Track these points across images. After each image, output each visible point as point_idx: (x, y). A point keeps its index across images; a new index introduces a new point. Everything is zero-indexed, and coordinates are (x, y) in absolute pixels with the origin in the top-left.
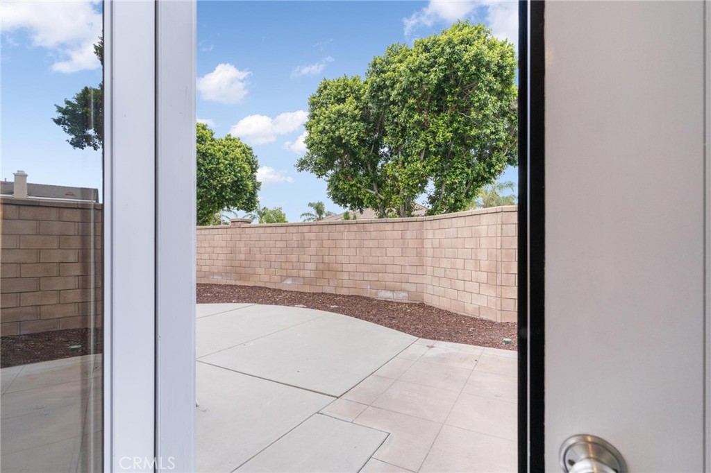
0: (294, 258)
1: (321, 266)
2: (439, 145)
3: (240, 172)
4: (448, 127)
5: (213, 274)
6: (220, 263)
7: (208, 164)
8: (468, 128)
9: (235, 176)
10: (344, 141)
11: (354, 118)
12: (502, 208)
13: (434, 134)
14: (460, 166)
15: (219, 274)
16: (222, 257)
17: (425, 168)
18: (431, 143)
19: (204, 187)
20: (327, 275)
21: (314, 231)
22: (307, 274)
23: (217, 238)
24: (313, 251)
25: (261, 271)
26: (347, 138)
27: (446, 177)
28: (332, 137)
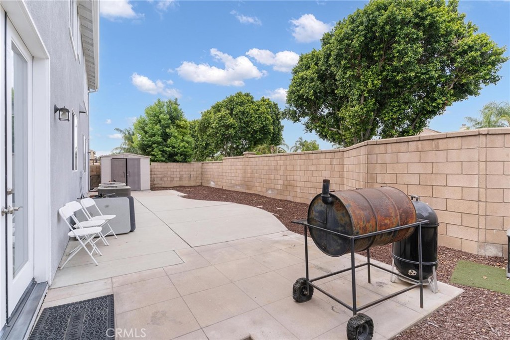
0: (272, 177)
1: (286, 183)
2: (369, 91)
3: (265, 121)
4: (378, 75)
5: (237, 185)
6: (239, 179)
7: (245, 118)
8: (395, 74)
9: (262, 124)
10: (304, 97)
11: (312, 80)
12: (368, 142)
13: (366, 83)
14: (396, 104)
15: (239, 185)
16: (240, 175)
17: (363, 110)
18: (364, 91)
19: (244, 132)
20: (289, 188)
21: (282, 159)
22: (279, 187)
23: (238, 164)
24: (281, 172)
25: (257, 184)
26: (306, 95)
27: (385, 115)
28: (298, 95)
